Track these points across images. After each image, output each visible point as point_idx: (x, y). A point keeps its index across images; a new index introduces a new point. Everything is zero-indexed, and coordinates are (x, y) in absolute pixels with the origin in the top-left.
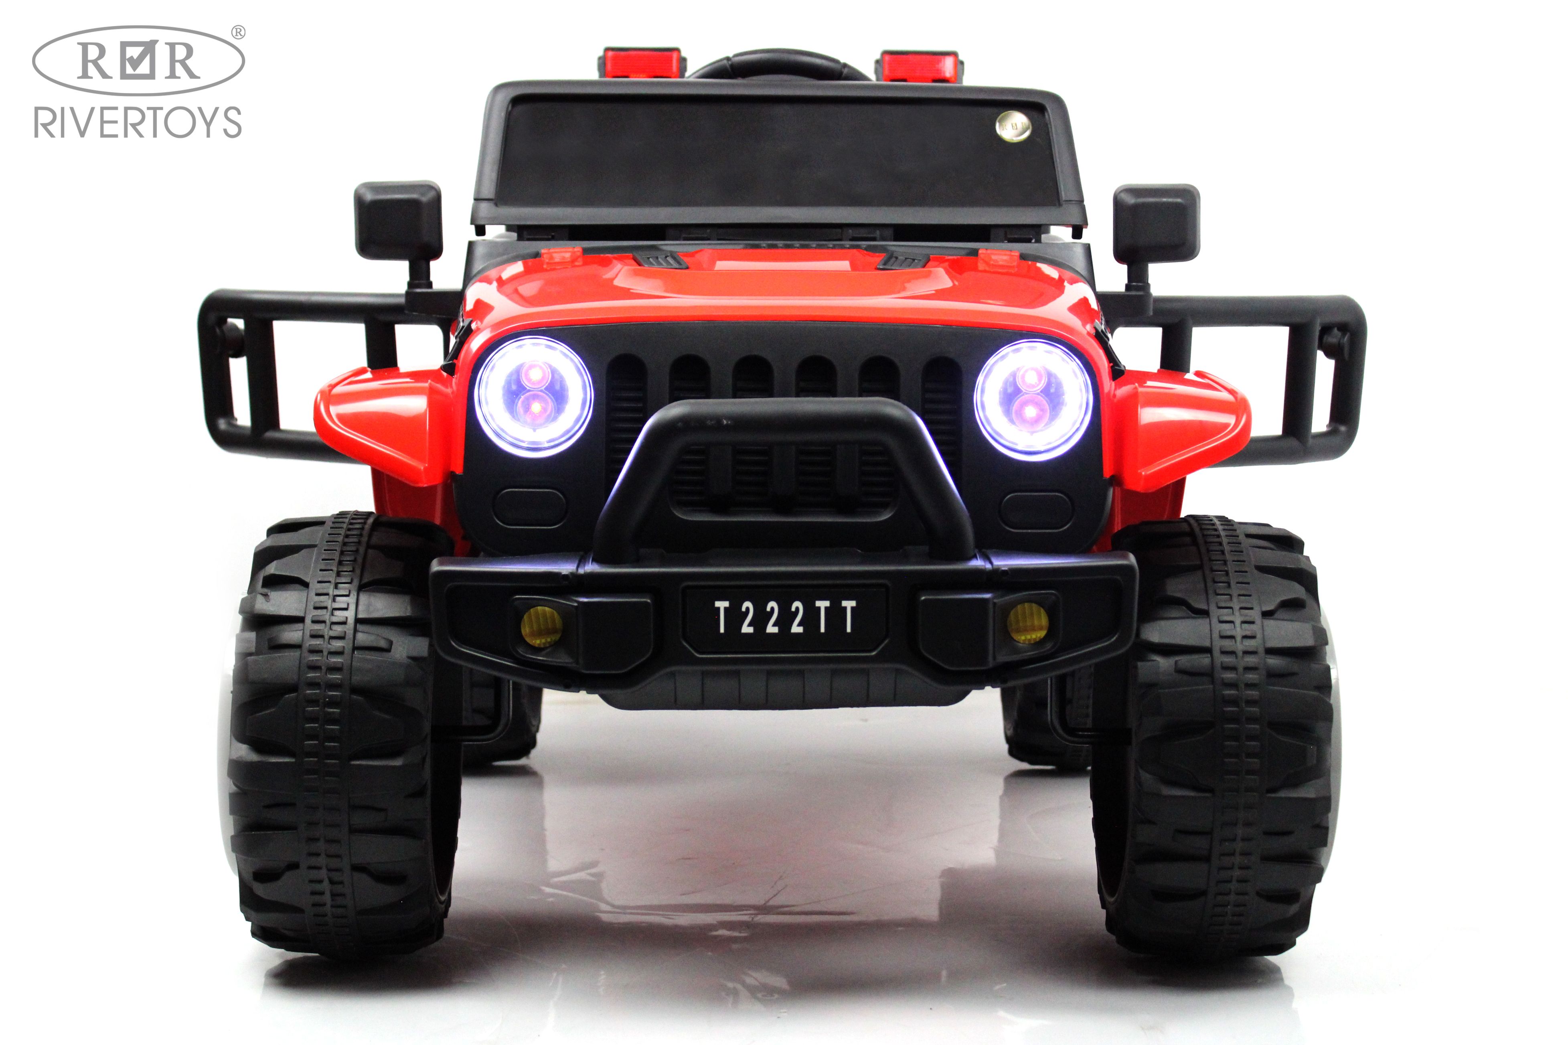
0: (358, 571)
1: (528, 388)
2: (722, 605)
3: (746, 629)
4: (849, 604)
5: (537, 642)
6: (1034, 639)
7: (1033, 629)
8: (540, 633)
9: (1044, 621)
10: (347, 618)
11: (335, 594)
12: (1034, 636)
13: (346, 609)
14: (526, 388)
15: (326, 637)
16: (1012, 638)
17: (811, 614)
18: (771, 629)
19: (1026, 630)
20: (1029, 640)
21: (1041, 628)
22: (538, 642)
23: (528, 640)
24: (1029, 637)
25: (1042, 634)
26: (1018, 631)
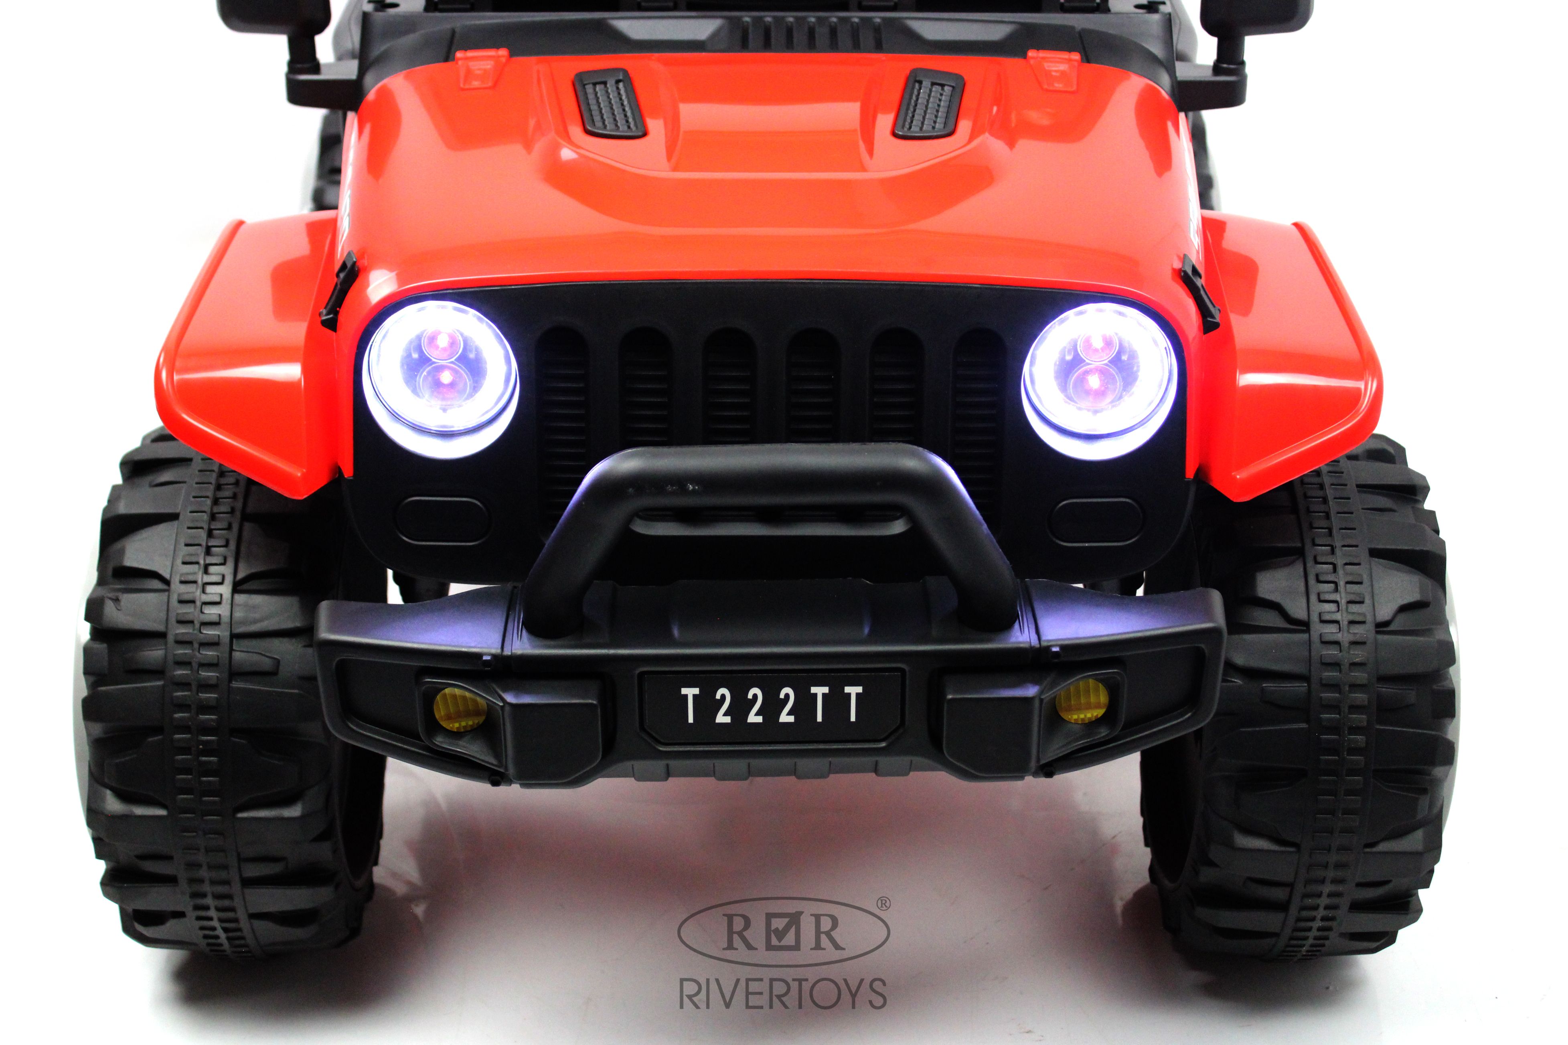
0: (233, 545)
1: (434, 360)
2: (690, 692)
3: (722, 718)
4: (853, 691)
5: (455, 726)
6: (1089, 718)
7: (1089, 707)
8: (458, 716)
9: (1103, 698)
10: (221, 595)
11: (207, 562)
12: (1089, 715)
13: (221, 583)
14: (431, 360)
15: (198, 604)
16: (1063, 719)
17: (805, 703)
18: (753, 718)
19: (1079, 709)
20: (1083, 720)
21: (1098, 706)
22: (457, 725)
23: (444, 724)
24: (1082, 716)
25: (1099, 712)
26: (1069, 709)
